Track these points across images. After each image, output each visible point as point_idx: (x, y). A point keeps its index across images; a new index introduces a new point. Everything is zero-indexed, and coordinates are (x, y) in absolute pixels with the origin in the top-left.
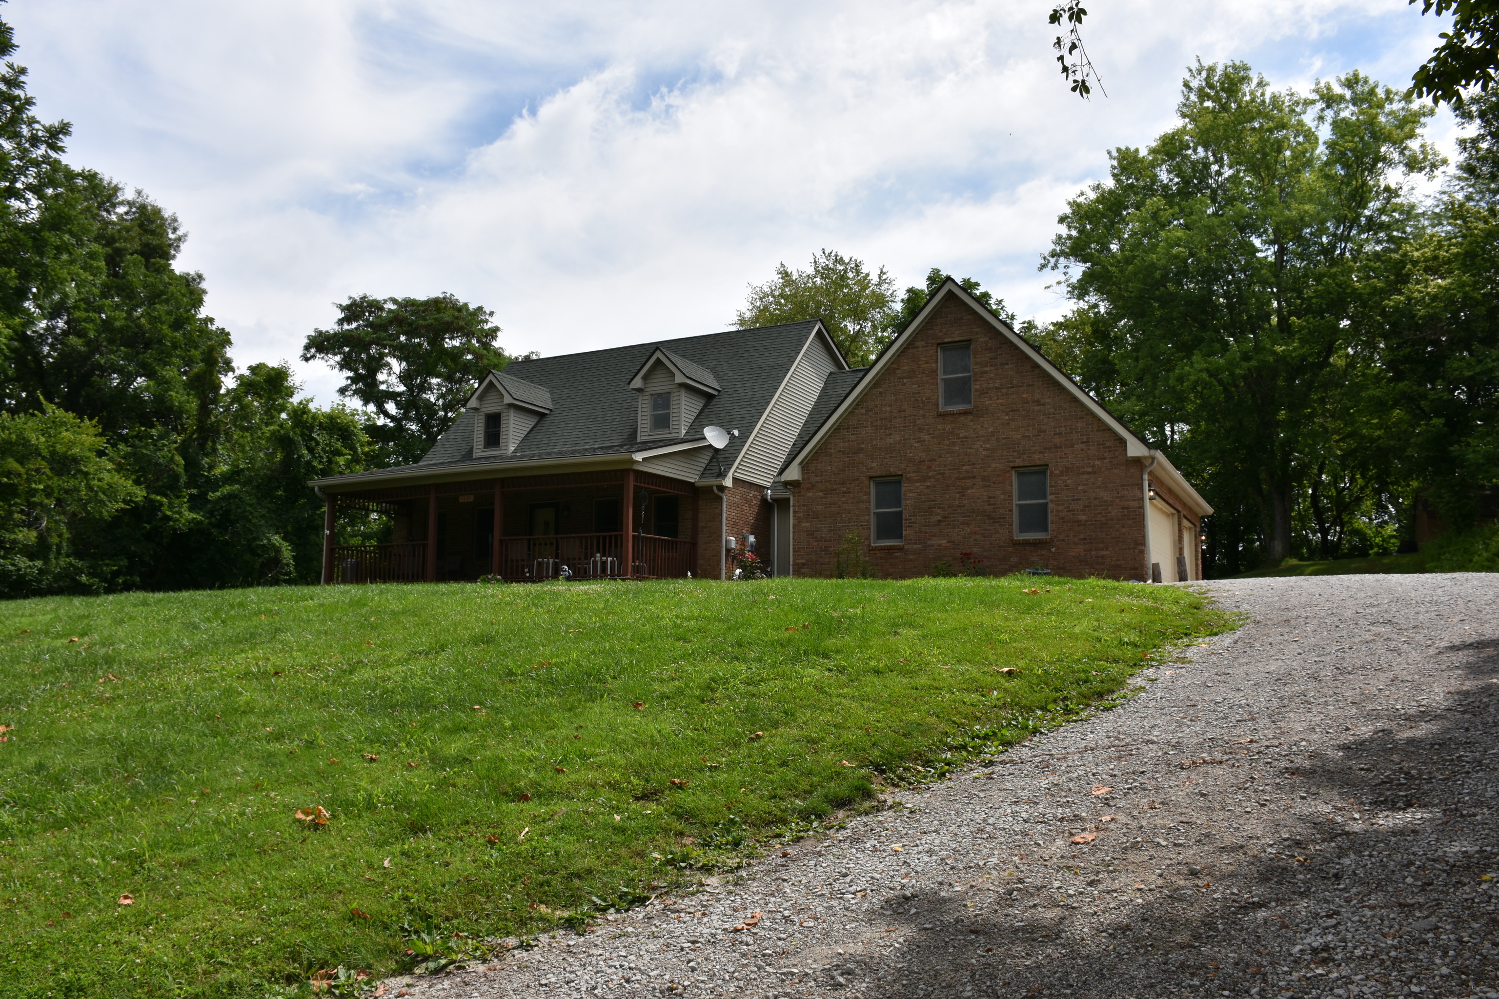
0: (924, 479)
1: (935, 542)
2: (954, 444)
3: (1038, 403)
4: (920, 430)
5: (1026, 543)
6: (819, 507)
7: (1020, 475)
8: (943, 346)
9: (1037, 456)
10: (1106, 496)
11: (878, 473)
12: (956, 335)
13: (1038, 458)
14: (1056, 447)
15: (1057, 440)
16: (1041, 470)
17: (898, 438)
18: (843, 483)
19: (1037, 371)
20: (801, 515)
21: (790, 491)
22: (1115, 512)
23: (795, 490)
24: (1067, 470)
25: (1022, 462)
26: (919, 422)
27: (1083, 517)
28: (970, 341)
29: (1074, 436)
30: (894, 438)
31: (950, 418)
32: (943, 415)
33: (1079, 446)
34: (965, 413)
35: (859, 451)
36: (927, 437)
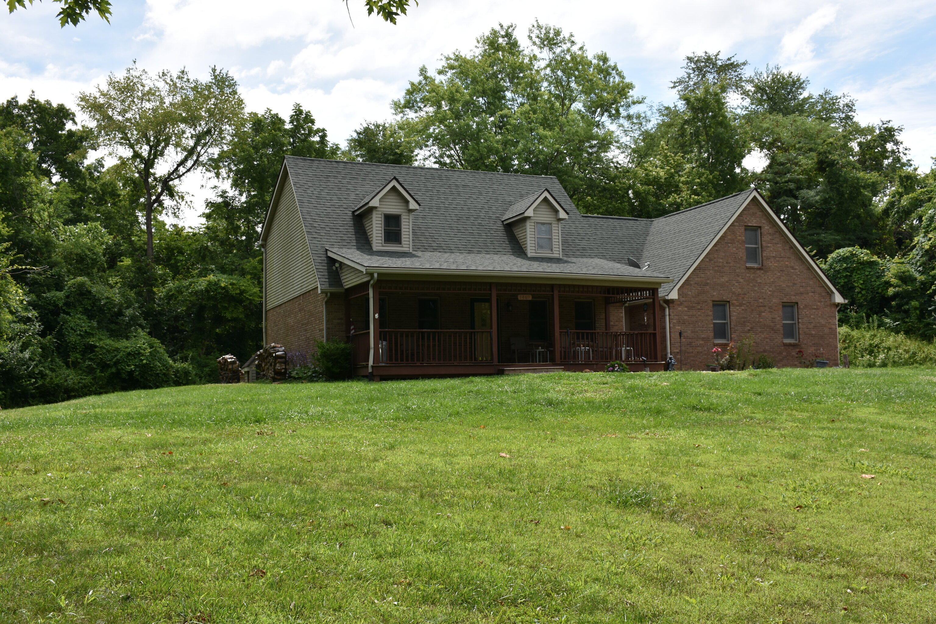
0: (741, 305)
2: (755, 286)
3: (792, 268)
4: (738, 276)
5: (790, 345)
6: (686, 317)
7: (783, 306)
8: (748, 228)
9: (793, 297)
10: (823, 322)
11: (715, 299)
12: (754, 223)
13: (794, 299)
14: (801, 294)
15: (802, 290)
17: (727, 279)
18: (698, 303)
19: (792, 250)
20: (675, 321)
21: (666, 305)
22: (826, 330)
23: (671, 305)
24: (806, 306)
25: (785, 300)
26: (737, 271)
27: (814, 332)
28: (760, 227)
29: (809, 288)
30: (725, 279)
31: (752, 271)
32: (748, 268)
33: (811, 294)
34: (760, 269)
35: (707, 284)
36: (741, 280)
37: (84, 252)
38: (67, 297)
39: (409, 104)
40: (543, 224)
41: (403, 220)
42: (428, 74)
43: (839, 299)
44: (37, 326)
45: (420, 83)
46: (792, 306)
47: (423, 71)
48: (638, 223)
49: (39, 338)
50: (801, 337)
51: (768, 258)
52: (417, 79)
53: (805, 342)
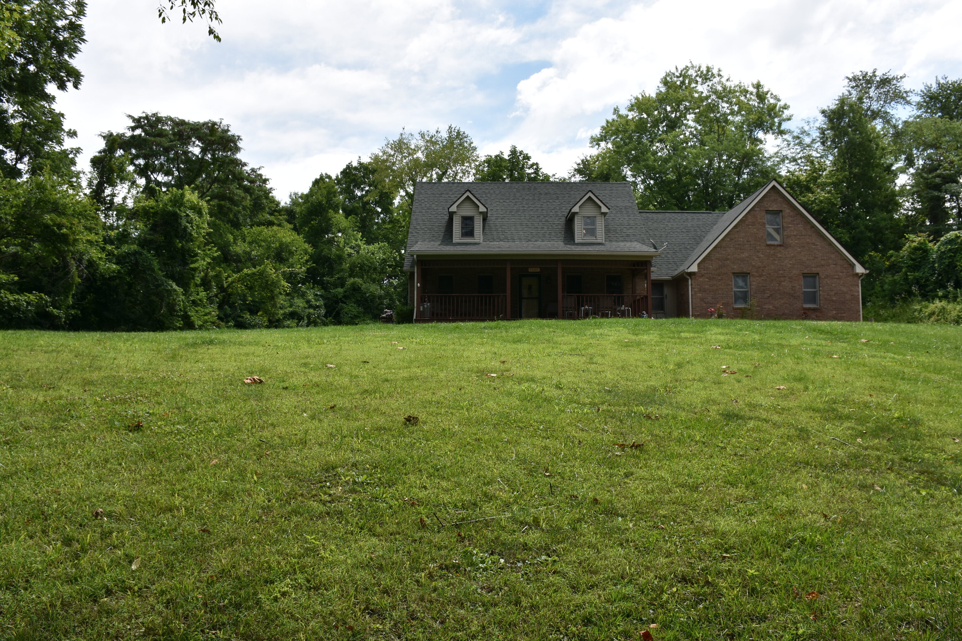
0: (760, 276)
1: (766, 306)
2: (775, 260)
3: (814, 244)
4: (758, 252)
5: (809, 309)
6: (707, 286)
7: (804, 277)
8: (768, 212)
9: (814, 269)
10: (844, 289)
11: (737, 271)
12: (775, 207)
13: (814, 270)
14: (823, 266)
15: (823, 262)
16: (814, 275)
17: (747, 255)
18: (719, 275)
19: (813, 229)
20: (696, 290)
21: (688, 277)
22: (848, 297)
23: (693, 277)
24: (827, 277)
25: (805, 271)
26: (758, 248)
27: (834, 299)
28: (781, 211)
29: (830, 261)
30: (745, 255)
31: (773, 247)
32: (768, 245)
33: (832, 266)
34: (780, 246)
35: (727, 259)
36: (762, 256)
37: (363, 261)
38: (345, 292)
39: (603, 138)
40: (589, 217)
41: (475, 220)
42: (620, 113)
43: (859, 269)
44: (323, 311)
45: (613, 120)
46: (815, 277)
47: (616, 111)
48: (711, 215)
49: (323, 319)
50: (821, 302)
51: (788, 237)
52: (611, 117)
53: (825, 307)
